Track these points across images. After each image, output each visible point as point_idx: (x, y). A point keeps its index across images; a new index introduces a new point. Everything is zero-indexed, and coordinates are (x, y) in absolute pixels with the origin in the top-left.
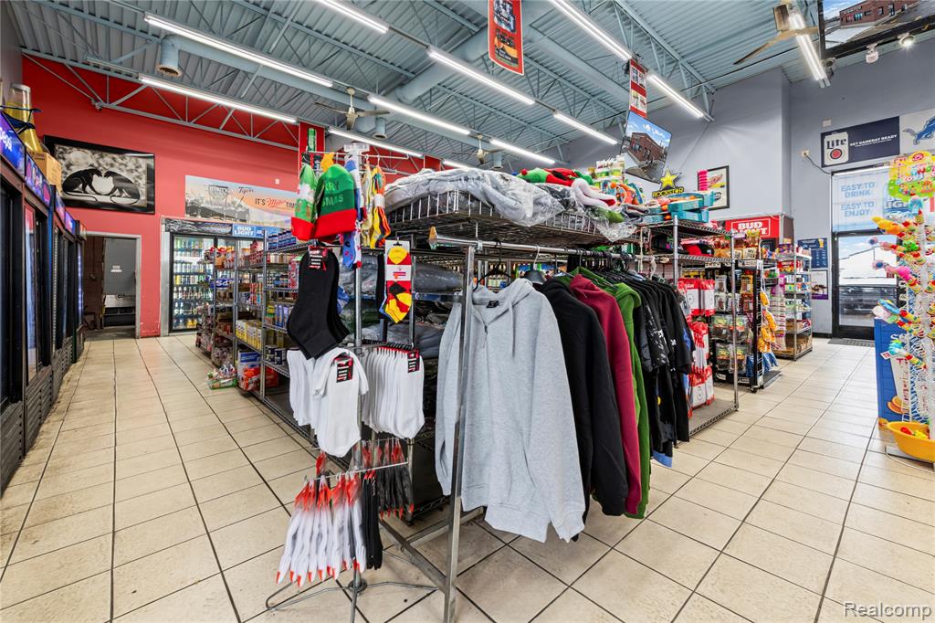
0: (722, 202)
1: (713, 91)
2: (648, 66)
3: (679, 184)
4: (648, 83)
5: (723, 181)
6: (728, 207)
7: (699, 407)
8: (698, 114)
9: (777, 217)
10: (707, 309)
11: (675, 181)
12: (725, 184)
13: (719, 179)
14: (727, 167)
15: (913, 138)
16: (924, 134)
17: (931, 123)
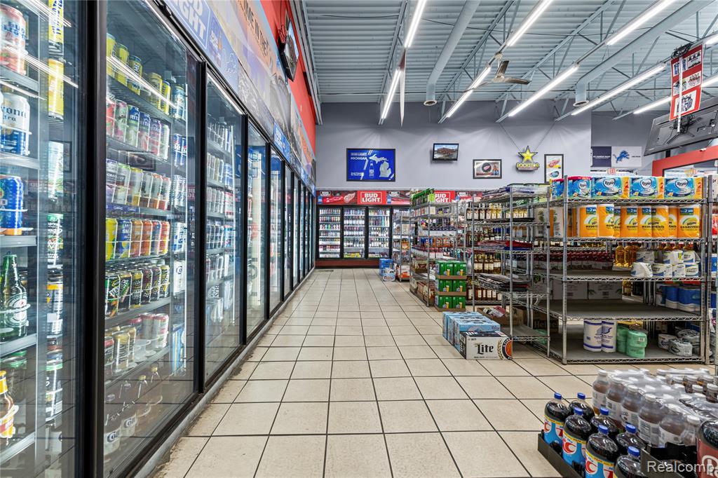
11: (532, 157)
12: (561, 166)
13: (557, 162)
14: (563, 155)
15: (616, 159)
16: (619, 159)
17: (622, 153)
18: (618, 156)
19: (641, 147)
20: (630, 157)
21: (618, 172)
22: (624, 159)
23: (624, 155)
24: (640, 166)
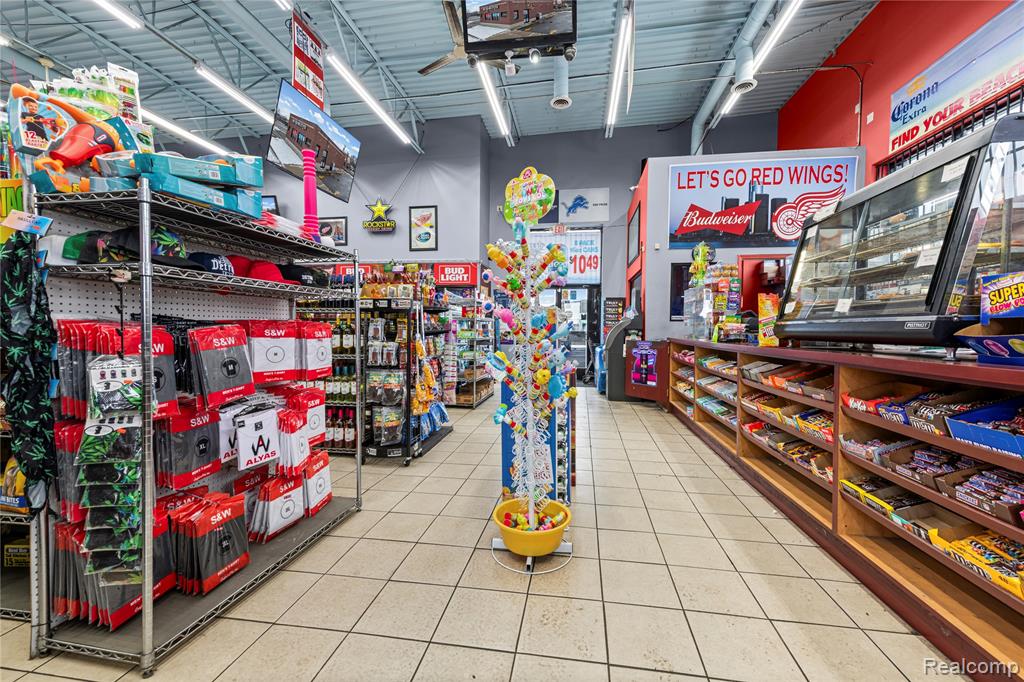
0: (431, 243)
1: (424, 121)
2: (326, 41)
3: (392, 216)
4: (328, 66)
5: (432, 221)
6: (436, 249)
7: (276, 535)
8: (405, 139)
9: (475, 264)
10: (310, 368)
11: (387, 212)
12: (434, 225)
13: (428, 219)
14: (436, 207)
15: (566, 211)
16: (572, 209)
17: (576, 200)
18: (570, 204)
19: (608, 189)
20: (590, 205)
21: (569, 231)
22: (579, 209)
23: (580, 202)
24: (607, 219)
